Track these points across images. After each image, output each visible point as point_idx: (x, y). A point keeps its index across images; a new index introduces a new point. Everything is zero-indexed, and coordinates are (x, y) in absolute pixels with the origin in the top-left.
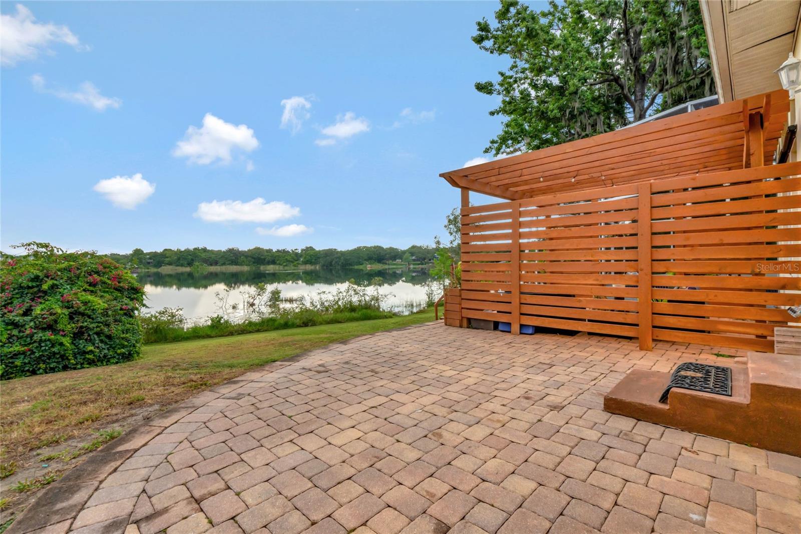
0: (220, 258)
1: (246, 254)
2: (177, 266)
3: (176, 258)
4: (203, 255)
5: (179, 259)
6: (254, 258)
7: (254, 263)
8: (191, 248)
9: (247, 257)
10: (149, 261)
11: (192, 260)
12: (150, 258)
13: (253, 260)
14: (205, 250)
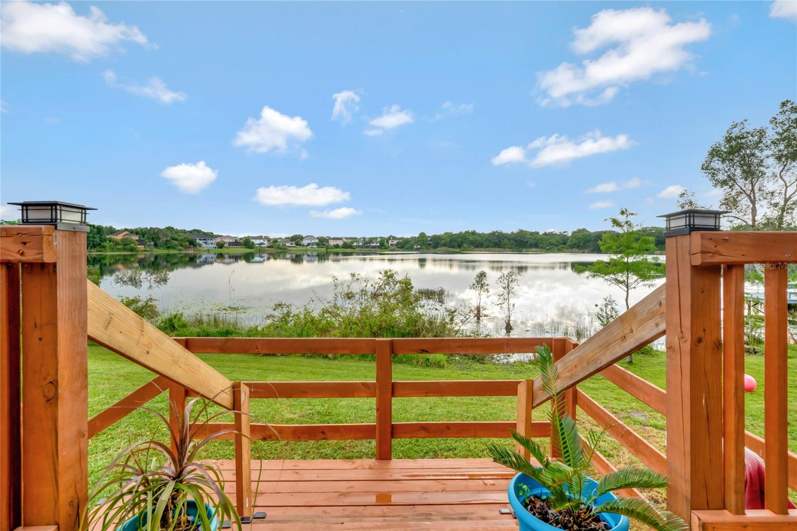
0: (484, 241)
1: (508, 237)
2: (450, 247)
3: (449, 240)
4: (471, 238)
5: (451, 241)
6: (515, 241)
7: (516, 246)
8: (463, 231)
9: (509, 240)
10: (429, 243)
11: (462, 242)
12: (430, 240)
13: (515, 243)
14: (474, 233)
